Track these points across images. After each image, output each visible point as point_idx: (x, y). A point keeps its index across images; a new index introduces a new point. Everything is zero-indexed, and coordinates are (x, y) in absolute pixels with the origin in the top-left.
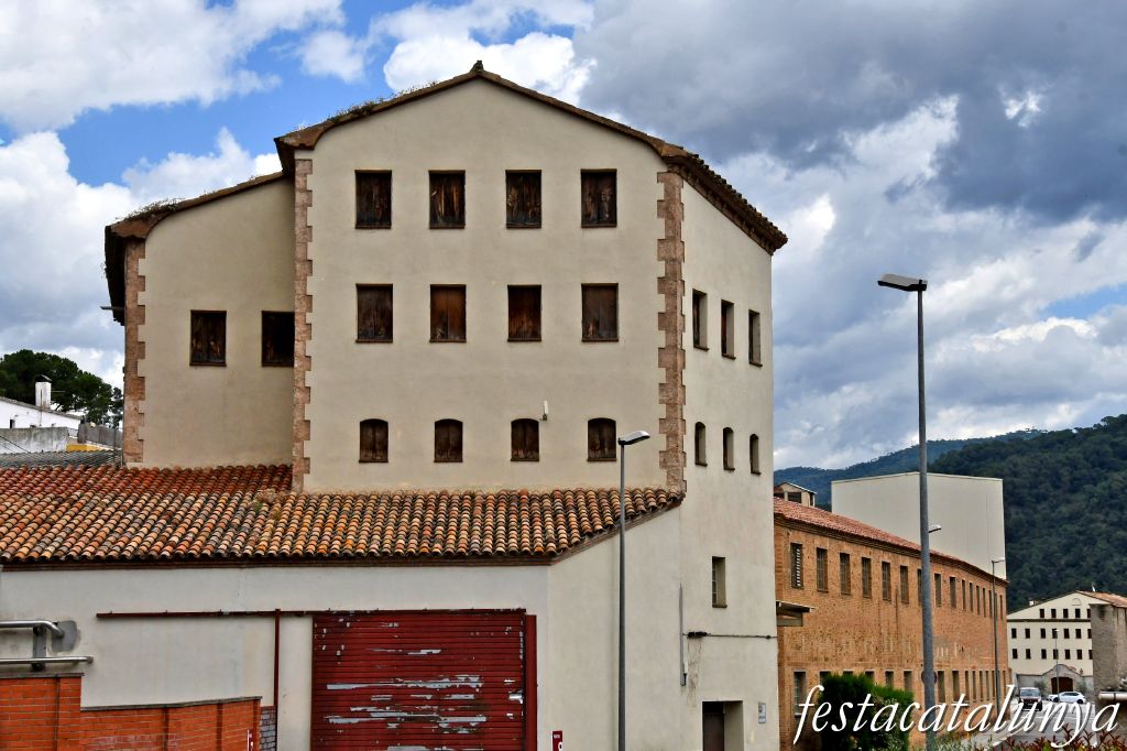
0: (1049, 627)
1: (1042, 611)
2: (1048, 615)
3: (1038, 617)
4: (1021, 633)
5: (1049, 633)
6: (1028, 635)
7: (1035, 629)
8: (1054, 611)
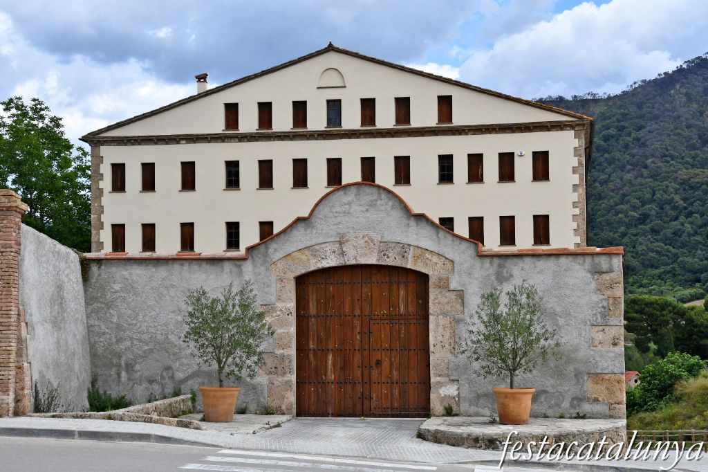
0: (249, 156)
1: (232, 111)
2: (248, 121)
3: (219, 126)
4: (168, 176)
5: (249, 175)
6: (188, 182)
7: (210, 161)
8: (265, 109)
